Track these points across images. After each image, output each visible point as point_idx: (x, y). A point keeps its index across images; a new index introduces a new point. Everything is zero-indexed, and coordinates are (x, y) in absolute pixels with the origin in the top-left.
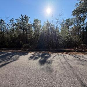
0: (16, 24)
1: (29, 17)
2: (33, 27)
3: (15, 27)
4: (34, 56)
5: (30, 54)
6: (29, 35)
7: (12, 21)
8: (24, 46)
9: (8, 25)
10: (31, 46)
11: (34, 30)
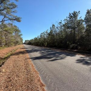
0: (64, 25)
1: (79, 12)
2: (84, 23)
3: (63, 28)
4: (84, 59)
5: (78, 57)
6: (79, 34)
7: (61, 23)
8: (71, 46)
9: (57, 28)
10: (79, 47)
11: (85, 26)
